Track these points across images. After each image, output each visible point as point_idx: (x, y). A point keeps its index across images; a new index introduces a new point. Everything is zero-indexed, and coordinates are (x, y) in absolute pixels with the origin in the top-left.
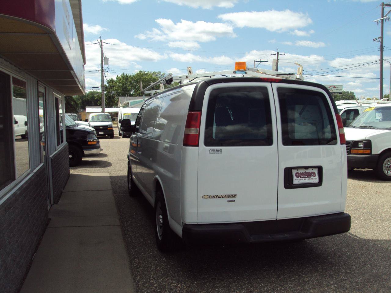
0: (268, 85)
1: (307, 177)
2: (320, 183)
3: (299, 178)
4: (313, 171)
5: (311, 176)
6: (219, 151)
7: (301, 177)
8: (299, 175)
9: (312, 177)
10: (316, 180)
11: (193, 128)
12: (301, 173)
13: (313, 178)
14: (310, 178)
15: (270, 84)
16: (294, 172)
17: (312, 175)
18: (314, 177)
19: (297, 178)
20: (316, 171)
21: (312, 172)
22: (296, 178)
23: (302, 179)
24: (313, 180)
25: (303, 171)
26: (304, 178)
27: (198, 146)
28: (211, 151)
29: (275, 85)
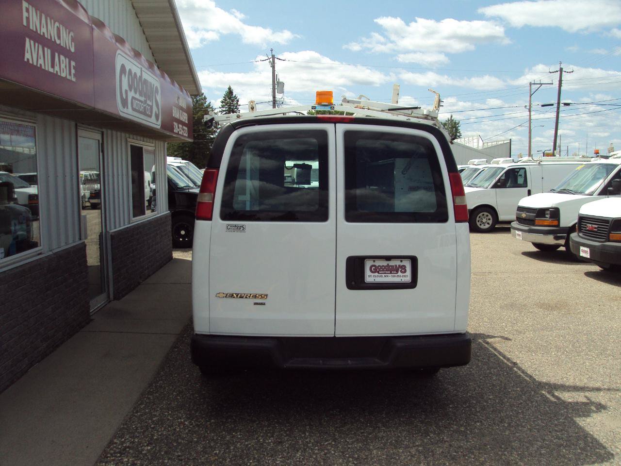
0: (329, 127)
1: (391, 273)
2: (413, 284)
3: (376, 274)
4: (402, 264)
5: (397, 272)
6: (242, 228)
7: (378, 273)
8: (375, 270)
9: (400, 273)
10: (407, 278)
11: (206, 194)
12: (379, 266)
13: (402, 274)
14: (396, 275)
15: (333, 125)
16: (368, 264)
17: (400, 269)
18: (404, 274)
19: (373, 274)
20: (408, 264)
21: (399, 266)
22: (371, 274)
23: (381, 276)
24: (401, 278)
25: (384, 263)
26: (385, 275)
27: (210, 219)
28: (229, 227)
29: (342, 128)
